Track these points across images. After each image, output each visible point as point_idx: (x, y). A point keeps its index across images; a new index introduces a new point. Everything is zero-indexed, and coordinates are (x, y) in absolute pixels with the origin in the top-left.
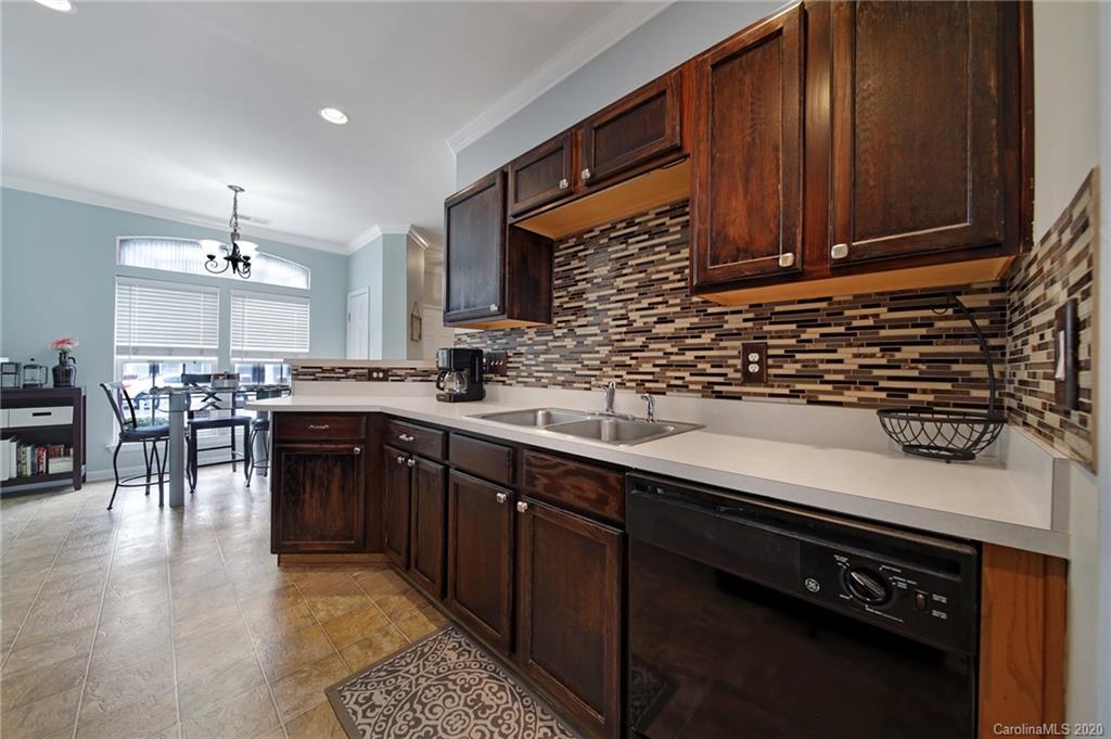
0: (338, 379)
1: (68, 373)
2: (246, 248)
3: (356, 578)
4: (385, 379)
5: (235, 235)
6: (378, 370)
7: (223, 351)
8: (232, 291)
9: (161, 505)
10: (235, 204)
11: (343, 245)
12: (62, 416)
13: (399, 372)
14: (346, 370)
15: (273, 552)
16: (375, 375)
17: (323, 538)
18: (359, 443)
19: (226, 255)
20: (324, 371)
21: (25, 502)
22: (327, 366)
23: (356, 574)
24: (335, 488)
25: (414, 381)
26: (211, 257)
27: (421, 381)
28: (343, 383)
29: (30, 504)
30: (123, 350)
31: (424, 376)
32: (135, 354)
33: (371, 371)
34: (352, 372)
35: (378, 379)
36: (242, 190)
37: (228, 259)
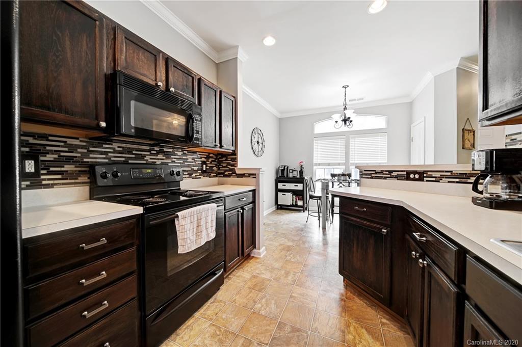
0: (385, 178)
1: (302, 172)
2: (349, 113)
3: (383, 324)
4: (421, 179)
5: (345, 109)
6: (415, 173)
7: (347, 164)
8: (350, 136)
9: (319, 226)
10: (345, 94)
12: (300, 187)
13: (434, 174)
14: (391, 172)
15: (339, 273)
16: (412, 176)
18: (386, 226)
19: (342, 119)
20: (376, 173)
21: (292, 213)
22: (378, 170)
23: (384, 321)
25: (449, 182)
26: (336, 122)
27: (457, 182)
28: (388, 181)
29: (293, 214)
30: (316, 164)
31: (462, 178)
32: (319, 166)
33: (409, 173)
34: (394, 174)
35: (414, 179)
36: (348, 86)
37: (342, 121)
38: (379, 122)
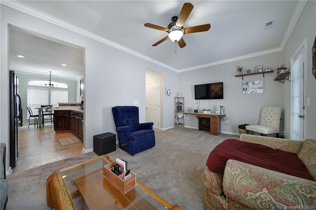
2: (52, 82)
4: (75, 106)
5: (50, 80)
8: (51, 89)
10: (50, 74)
11: (75, 79)
13: (77, 105)
14: (68, 104)
15: (54, 130)
17: (62, 128)
18: (67, 114)
20: (64, 104)
22: (65, 104)
24: (63, 121)
25: (79, 106)
26: (46, 84)
33: (72, 104)
35: (73, 106)
37: (49, 85)
38: (65, 86)
